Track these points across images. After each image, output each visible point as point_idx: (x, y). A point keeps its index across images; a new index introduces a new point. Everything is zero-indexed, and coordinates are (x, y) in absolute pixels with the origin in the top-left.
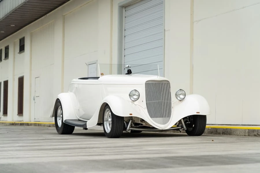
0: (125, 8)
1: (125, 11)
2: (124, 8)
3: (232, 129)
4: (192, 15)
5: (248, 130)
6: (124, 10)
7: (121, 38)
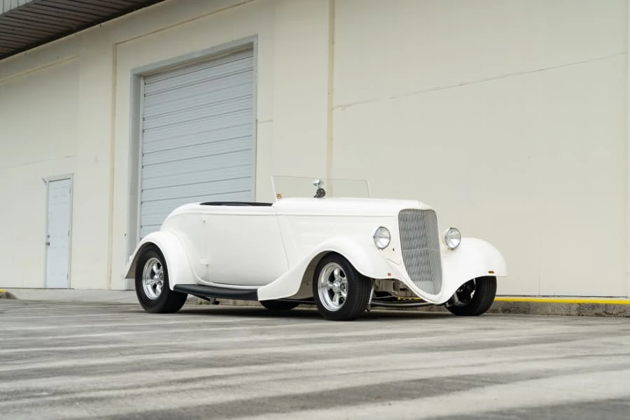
0: (145, 79)
1: (145, 84)
2: (142, 78)
3: (531, 302)
4: (331, 92)
5: (578, 306)
6: (142, 83)
7: (137, 133)
